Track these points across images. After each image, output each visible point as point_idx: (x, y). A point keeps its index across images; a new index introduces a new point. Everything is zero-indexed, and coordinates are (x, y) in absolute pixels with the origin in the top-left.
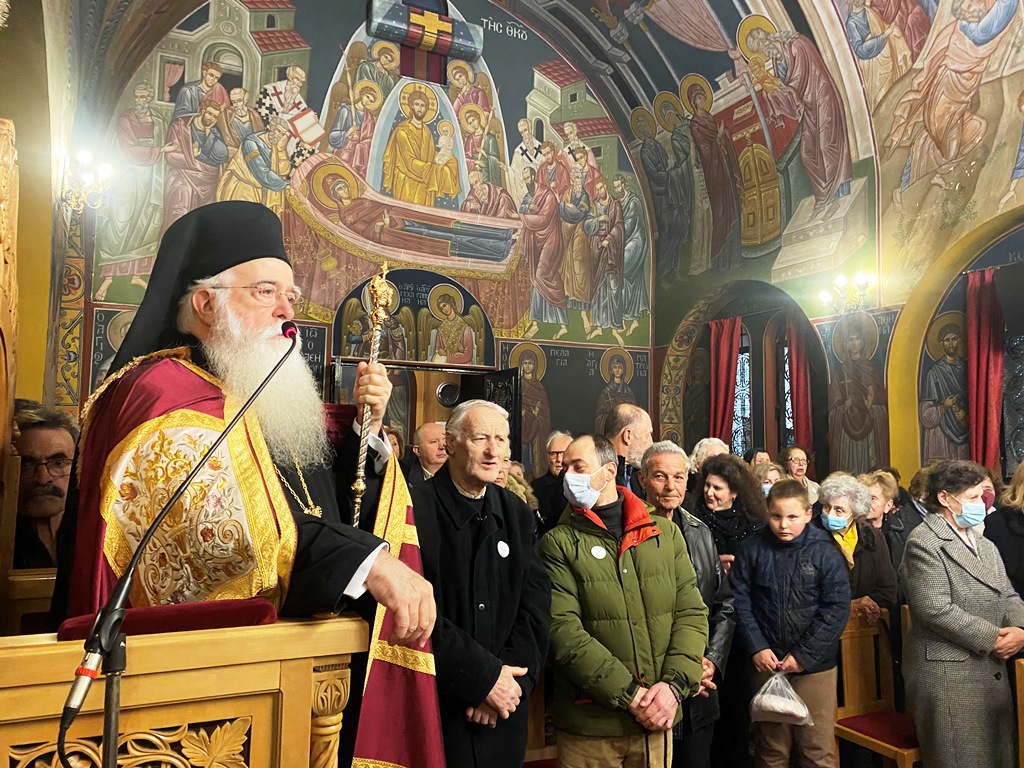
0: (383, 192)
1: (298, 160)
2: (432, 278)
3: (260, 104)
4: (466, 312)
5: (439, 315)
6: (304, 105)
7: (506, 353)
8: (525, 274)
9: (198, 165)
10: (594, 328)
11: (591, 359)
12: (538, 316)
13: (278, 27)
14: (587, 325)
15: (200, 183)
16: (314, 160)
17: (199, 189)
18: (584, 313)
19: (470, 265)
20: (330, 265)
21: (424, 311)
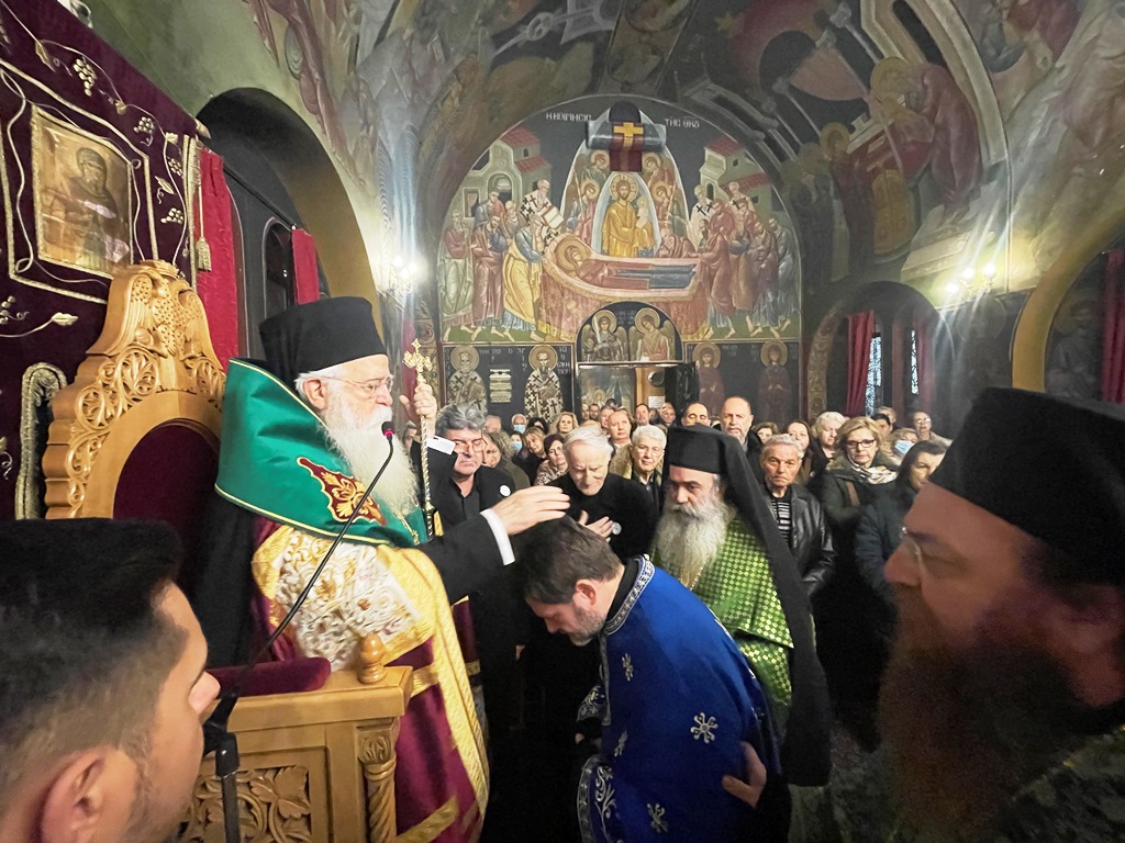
0: (603, 253)
1: (548, 241)
2: (637, 306)
3: (523, 208)
4: (661, 326)
5: (643, 330)
6: (550, 204)
7: (690, 352)
8: (704, 296)
9: (491, 253)
10: (756, 328)
11: (754, 350)
12: (713, 323)
13: (531, 155)
14: (750, 326)
15: (492, 264)
16: (558, 239)
17: (492, 268)
18: (748, 318)
19: (663, 293)
20: (571, 306)
21: (633, 328)
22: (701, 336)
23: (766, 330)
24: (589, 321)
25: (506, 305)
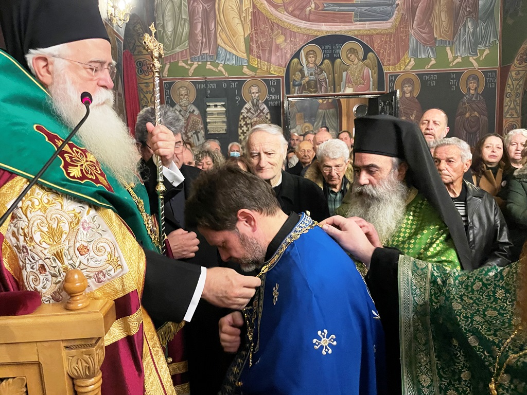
2: (341, 39)
4: (365, 58)
5: (347, 62)
7: (392, 82)
8: (406, 27)
10: (455, 58)
11: (453, 79)
12: (415, 54)
14: (450, 56)
15: (206, 1)
17: (206, 6)
18: (448, 49)
19: (368, 26)
20: (280, 40)
21: (338, 60)
22: (403, 67)
23: (466, 61)
24: (297, 55)
25: (219, 41)
